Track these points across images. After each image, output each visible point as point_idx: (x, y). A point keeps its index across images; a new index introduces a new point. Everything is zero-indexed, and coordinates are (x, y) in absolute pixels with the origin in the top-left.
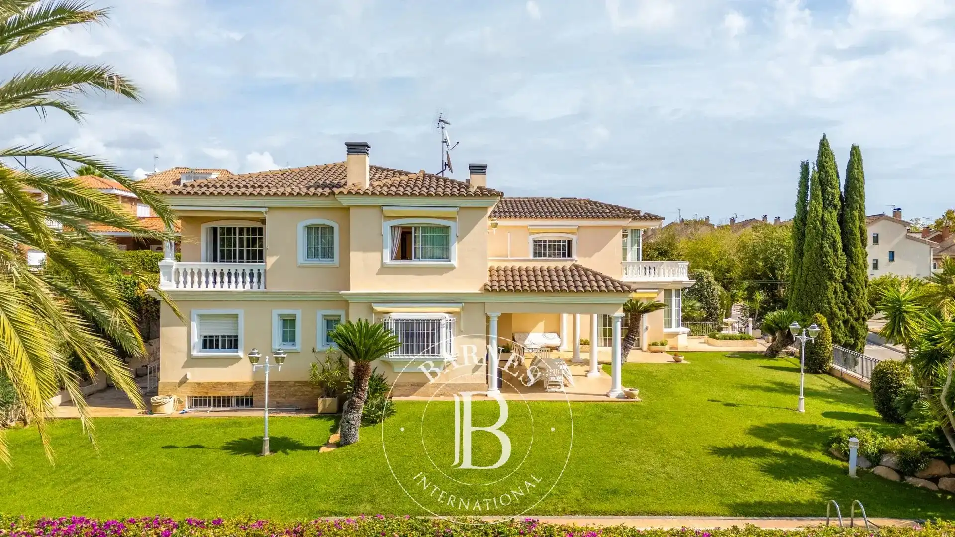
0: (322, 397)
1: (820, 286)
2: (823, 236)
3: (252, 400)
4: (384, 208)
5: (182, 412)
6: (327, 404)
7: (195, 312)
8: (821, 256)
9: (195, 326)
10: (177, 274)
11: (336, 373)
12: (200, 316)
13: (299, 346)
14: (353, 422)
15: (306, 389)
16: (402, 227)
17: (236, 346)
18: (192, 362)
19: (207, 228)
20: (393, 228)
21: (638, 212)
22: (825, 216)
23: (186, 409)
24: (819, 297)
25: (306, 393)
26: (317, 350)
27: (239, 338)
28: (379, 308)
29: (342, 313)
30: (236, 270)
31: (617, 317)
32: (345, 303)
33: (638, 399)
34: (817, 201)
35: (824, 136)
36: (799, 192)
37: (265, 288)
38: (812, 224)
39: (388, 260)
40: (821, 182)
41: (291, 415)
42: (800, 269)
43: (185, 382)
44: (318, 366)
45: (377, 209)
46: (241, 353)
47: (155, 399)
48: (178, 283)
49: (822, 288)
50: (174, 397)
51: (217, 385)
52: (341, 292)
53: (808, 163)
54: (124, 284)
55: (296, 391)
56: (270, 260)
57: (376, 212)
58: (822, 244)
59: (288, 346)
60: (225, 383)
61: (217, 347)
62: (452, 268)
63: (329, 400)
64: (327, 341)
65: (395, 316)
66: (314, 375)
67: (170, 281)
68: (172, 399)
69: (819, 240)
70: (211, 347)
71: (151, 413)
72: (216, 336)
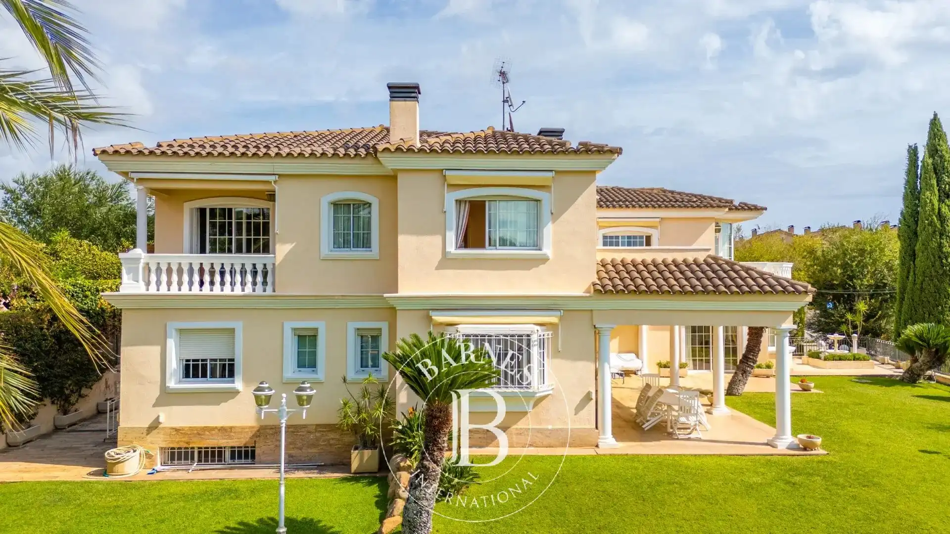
0: (356, 449)
1: (939, 294)
2: (941, 235)
3: (253, 452)
4: (448, 173)
5: (150, 471)
6: (366, 458)
7: (173, 326)
8: (940, 257)
9: (171, 344)
10: (147, 272)
11: (380, 413)
12: (181, 331)
13: (321, 373)
14: (425, 503)
15: (332, 435)
16: (470, 202)
17: (232, 374)
18: (167, 397)
19: (192, 210)
20: (459, 202)
21: (731, 202)
22: (943, 210)
23: (158, 467)
24: (940, 308)
25: (332, 442)
26: (348, 379)
27: (236, 363)
28: (439, 318)
29: (384, 326)
30: (232, 265)
31: (784, 331)
32: (391, 312)
33: (821, 451)
34: (932, 193)
35: (935, 115)
36: (908, 182)
37: (274, 291)
38: (928, 220)
39: (451, 248)
40: (935, 169)
41: (310, 475)
42: (912, 274)
43: (156, 427)
44: (352, 404)
45: (437, 175)
46: (238, 384)
47: (113, 454)
48: (148, 284)
49: (943, 296)
50: (141, 450)
51: (205, 430)
52: (385, 295)
53: (916, 148)
54: (82, 291)
55: (317, 439)
56: (281, 250)
57: (435, 178)
58: (941, 243)
59: (306, 374)
60: (216, 428)
61: (204, 375)
62: (544, 260)
63: (367, 453)
64: (361, 367)
65: (464, 329)
66: (345, 417)
67: (137, 281)
68: (138, 453)
69: (937, 239)
70: (196, 376)
71: (105, 473)
72: (202, 360)
